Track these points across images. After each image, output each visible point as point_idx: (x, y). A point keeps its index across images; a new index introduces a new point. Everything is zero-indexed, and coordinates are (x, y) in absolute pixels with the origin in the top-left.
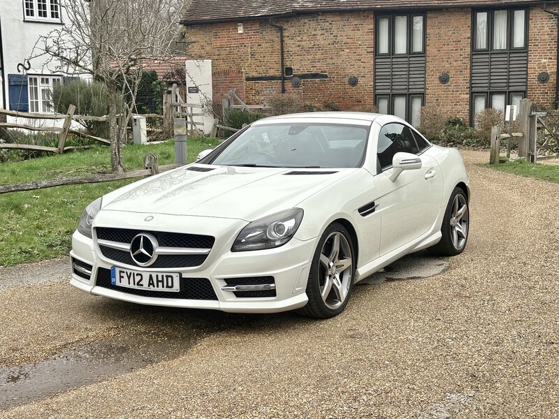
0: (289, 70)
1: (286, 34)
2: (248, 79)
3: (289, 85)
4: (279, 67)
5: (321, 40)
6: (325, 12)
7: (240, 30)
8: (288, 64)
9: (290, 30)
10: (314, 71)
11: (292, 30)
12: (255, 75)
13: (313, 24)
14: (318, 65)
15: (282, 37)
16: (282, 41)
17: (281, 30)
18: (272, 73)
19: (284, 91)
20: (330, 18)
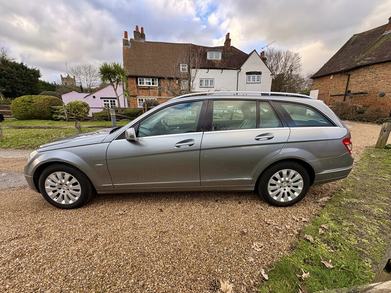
0: (349, 92)
1: (351, 77)
2: (331, 96)
3: (347, 98)
4: (345, 91)
5: (368, 77)
6: (373, 64)
7: (332, 78)
8: (349, 89)
9: (353, 75)
10: (361, 91)
11: (354, 75)
12: (334, 94)
13: (366, 71)
14: (364, 88)
15: (349, 78)
16: (348, 80)
17: (349, 75)
18: (341, 93)
19: (344, 100)
20: (375, 66)
